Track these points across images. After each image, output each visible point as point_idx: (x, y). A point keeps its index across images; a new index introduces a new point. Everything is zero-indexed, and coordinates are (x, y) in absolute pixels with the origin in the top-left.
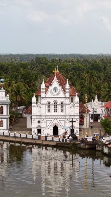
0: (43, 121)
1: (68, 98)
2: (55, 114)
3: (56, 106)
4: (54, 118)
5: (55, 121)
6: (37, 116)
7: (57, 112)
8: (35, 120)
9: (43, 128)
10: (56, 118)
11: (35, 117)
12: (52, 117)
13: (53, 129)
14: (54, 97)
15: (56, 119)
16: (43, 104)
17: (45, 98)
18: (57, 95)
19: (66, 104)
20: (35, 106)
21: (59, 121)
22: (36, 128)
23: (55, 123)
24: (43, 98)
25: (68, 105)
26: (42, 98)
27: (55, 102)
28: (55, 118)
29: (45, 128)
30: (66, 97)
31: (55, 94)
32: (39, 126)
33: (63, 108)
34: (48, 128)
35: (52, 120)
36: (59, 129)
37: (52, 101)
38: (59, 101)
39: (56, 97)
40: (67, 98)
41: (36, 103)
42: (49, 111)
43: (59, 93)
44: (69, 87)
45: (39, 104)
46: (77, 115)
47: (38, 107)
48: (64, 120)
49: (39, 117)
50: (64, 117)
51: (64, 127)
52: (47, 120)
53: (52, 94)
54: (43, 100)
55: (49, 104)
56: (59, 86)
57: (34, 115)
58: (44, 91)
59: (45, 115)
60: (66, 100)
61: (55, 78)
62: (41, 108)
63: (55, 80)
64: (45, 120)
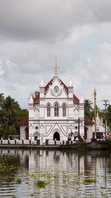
0: (42, 127)
1: (72, 98)
2: (56, 118)
3: (57, 109)
5: (56, 127)
6: (34, 120)
7: (58, 116)
9: (42, 135)
11: (32, 122)
12: (53, 122)
13: (53, 136)
14: (55, 97)
16: (42, 106)
17: (44, 99)
18: (58, 96)
19: (69, 106)
20: (33, 109)
21: (61, 126)
22: (33, 135)
23: (57, 129)
25: (72, 107)
26: (41, 98)
27: (56, 104)
28: (57, 123)
29: (44, 135)
30: (69, 97)
31: (56, 94)
32: (37, 133)
33: (65, 111)
34: (47, 135)
36: (60, 136)
37: (52, 103)
39: (57, 97)
41: (33, 105)
42: (49, 115)
43: (61, 93)
44: (72, 86)
45: (37, 106)
46: (82, 119)
47: (36, 110)
48: (67, 126)
49: (37, 122)
50: (66, 121)
51: (67, 134)
52: (46, 126)
53: (52, 94)
54: (42, 101)
55: (49, 107)
56: (61, 85)
57: (31, 119)
58: (43, 91)
59: (44, 119)
60: (69, 101)
61: (56, 75)
62: (39, 111)
63: (56, 77)
64: (44, 125)
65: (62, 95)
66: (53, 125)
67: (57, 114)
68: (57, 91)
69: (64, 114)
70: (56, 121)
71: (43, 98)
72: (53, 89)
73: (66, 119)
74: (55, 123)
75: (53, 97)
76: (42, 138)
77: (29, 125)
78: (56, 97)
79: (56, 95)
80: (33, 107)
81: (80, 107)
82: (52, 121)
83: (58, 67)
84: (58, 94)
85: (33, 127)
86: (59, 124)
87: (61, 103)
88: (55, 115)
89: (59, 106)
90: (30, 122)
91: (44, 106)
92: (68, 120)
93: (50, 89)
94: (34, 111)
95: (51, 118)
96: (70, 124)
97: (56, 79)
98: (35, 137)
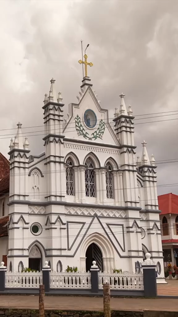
1: (131, 147)
2: (90, 201)
4: (92, 214)
5: (96, 228)
6: (30, 204)
7: (92, 195)
8: (26, 217)
9: (58, 253)
10: (99, 214)
11: (25, 209)
12: (86, 212)
13: (84, 256)
14: (87, 140)
15: (98, 217)
16: (57, 159)
18: (95, 137)
20: (27, 166)
21: (108, 225)
22: (26, 253)
23: (97, 235)
24: (57, 139)
25: (133, 171)
26: (54, 136)
27: (91, 159)
28: (96, 215)
29: (64, 253)
30: (124, 144)
31: (90, 132)
33: (111, 183)
34: (71, 253)
35: (84, 223)
36: (104, 256)
37: (82, 155)
38: (103, 157)
39: (93, 141)
40: (128, 147)
41: (27, 155)
42: (71, 190)
43: (101, 132)
44: (131, 115)
45: (36, 160)
46: (154, 208)
48: (122, 225)
49: (36, 210)
50: (120, 212)
51: (124, 251)
52: (68, 222)
53: (80, 131)
54: (57, 145)
55: (70, 165)
56: (102, 109)
57: (22, 199)
58: (59, 116)
59: (63, 200)
60: (126, 154)
61: (87, 82)
62: (42, 176)
63: (89, 87)
64: (65, 219)
65: (104, 136)
66: (88, 220)
67: (91, 191)
68: (91, 123)
69: (111, 193)
70: (95, 210)
71: (60, 137)
72: (82, 116)
73: (117, 205)
74: (90, 216)
75: (82, 139)
76: (60, 262)
77: (16, 218)
78: (90, 139)
79: (90, 136)
80: (27, 161)
81: (147, 174)
82: (83, 210)
83: (89, 64)
84: (93, 131)
85: (26, 226)
86: (102, 220)
88: (87, 193)
89: (97, 166)
90: (17, 208)
91: (62, 160)
92: (126, 209)
93: (75, 116)
94: (29, 175)
95: (77, 198)
96: (133, 220)
97: (88, 91)
98: (30, 260)
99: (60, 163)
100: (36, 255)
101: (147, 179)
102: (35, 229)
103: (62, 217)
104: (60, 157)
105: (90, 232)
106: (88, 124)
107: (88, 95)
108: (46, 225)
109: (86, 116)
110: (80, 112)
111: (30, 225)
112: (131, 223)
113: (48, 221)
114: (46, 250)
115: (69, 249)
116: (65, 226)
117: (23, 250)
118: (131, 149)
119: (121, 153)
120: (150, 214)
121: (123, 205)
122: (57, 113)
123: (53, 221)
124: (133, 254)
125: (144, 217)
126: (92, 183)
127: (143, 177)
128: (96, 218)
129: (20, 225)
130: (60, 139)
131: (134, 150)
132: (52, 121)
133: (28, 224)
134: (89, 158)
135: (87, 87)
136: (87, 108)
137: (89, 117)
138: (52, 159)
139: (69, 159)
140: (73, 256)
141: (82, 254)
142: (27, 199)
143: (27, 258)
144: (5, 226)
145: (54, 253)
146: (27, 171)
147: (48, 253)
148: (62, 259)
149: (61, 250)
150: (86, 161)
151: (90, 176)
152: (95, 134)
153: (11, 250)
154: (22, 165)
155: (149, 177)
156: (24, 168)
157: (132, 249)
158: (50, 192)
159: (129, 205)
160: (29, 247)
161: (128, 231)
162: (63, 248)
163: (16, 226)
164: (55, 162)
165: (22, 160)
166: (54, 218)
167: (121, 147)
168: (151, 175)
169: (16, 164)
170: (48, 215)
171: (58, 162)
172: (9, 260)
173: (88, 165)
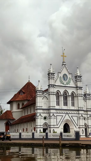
0: (53, 117)
4: (66, 112)
5: (67, 117)
6: (43, 109)
8: (42, 114)
10: (68, 112)
11: (41, 111)
15: (68, 114)
16: (53, 93)
18: (67, 84)
19: (79, 95)
20: (42, 96)
21: (71, 116)
22: (42, 127)
23: (67, 120)
24: (53, 86)
25: (81, 96)
26: (51, 85)
28: (67, 113)
29: (55, 126)
31: (65, 82)
32: (45, 124)
34: (58, 126)
35: (63, 116)
36: (70, 128)
37: (62, 91)
39: (66, 86)
40: (79, 87)
41: (42, 92)
42: (58, 104)
44: (81, 75)
45: (45, 94)
47: (44, 98)
48: (77, 116)
49: (45, 111)
50: (76, 112)
51: (77, 126)
52: (57, 116)
53: (61, 82)
54: (53, 88)
55: (58, 95)
56: (70, 74)
57: (40, 108)
58: (53, 77)
59: (55, 108)
60: (79, 90)
61: (64, 63)
62: (47, 99)
63: (65, 65)
64: (55, 115)
65: (70, 83)
66: (64, 115)
67: (66, 104)
68: (66, 79)
69: (73, 105)
70: (67, 111)
72: (62, 76)
73: (75, 109)
74: (65, 113)
75: (62, 85)
76: (54, 130)
77: (38, 115)
78: (65, 85)
79: (65, 84)
80: (42, 94)
81: (87, 97)
82: (62, 111)
83: (65, 56)
85: (42, 117)
86: (69, 114)
87: (70, 91)
88: (64, 105)
89: (68, 95)
90: (39, 111)
91: (54, 93)
92: (78, 110)
93: (59, 77)
94: (43, 99)
95: (60, 107)
96: (81, 115)
97: (65, 67)
98: (43, 129)
99: (54, 94)
100: (45, 127)
101: (87, 98)
102: (45, 118)
103: (55, 114)
104: (54, 92)
105: (65, 119)
106: (64, 79)
107: (64, 69)
108: (49, 117)
109: (63, 76)
110: (61, 75)
111: (43, 117)
112: (80, 115)
113: (50, 116)
114: (49, 126)
115: (57, 125)
116: (56, 117)
117: (41, 125)
118: (81, 88)
119: (77, 90)
120: (88, 112)
121: (78, 109)
122: (52, 76)
123: (51, 115)
124: (81, 127)
125: (86, 113)
126: (66, 101)
127: (86, 98)
128: (67, 114)
129: (40, 117)
130: (54, 86)
131: (82, 88)
132: (50, 79)
133: (42, 116)
134: (65, 92)
135: (64, 65)
136: (64, 74)
137: (65, 76)
138: (51, 93)
139: (57, 92)
140: (58, 128)
141: (62, 127)
142: (42, 108)
143: (42, 128)
144: (34, 117)
145: (52, 126)
146: (42, 98)
147: (50, 127)
148: (54, 129)
149: (54, 125)
150: (64, 93)
151: (65, 99)
152: (67, 83)
153: (37, 125)
154: (40, 96)
155: (88, 98)
156: (41, 97)
157: (80, 125)
158: (50, 105)
159: (80, 109)
160: (43, 125)
161: (79, 118)
162: (55, 125)
163: (38, 117)
164: (52, 94)
165: (40, 94)
166: (51, 114)
167: (77, 87)
168: (89, 97)
169: (38, 96)
170: (49, 113)
171: (53, 94)
172: (36, 129)
173: (65, 94)
